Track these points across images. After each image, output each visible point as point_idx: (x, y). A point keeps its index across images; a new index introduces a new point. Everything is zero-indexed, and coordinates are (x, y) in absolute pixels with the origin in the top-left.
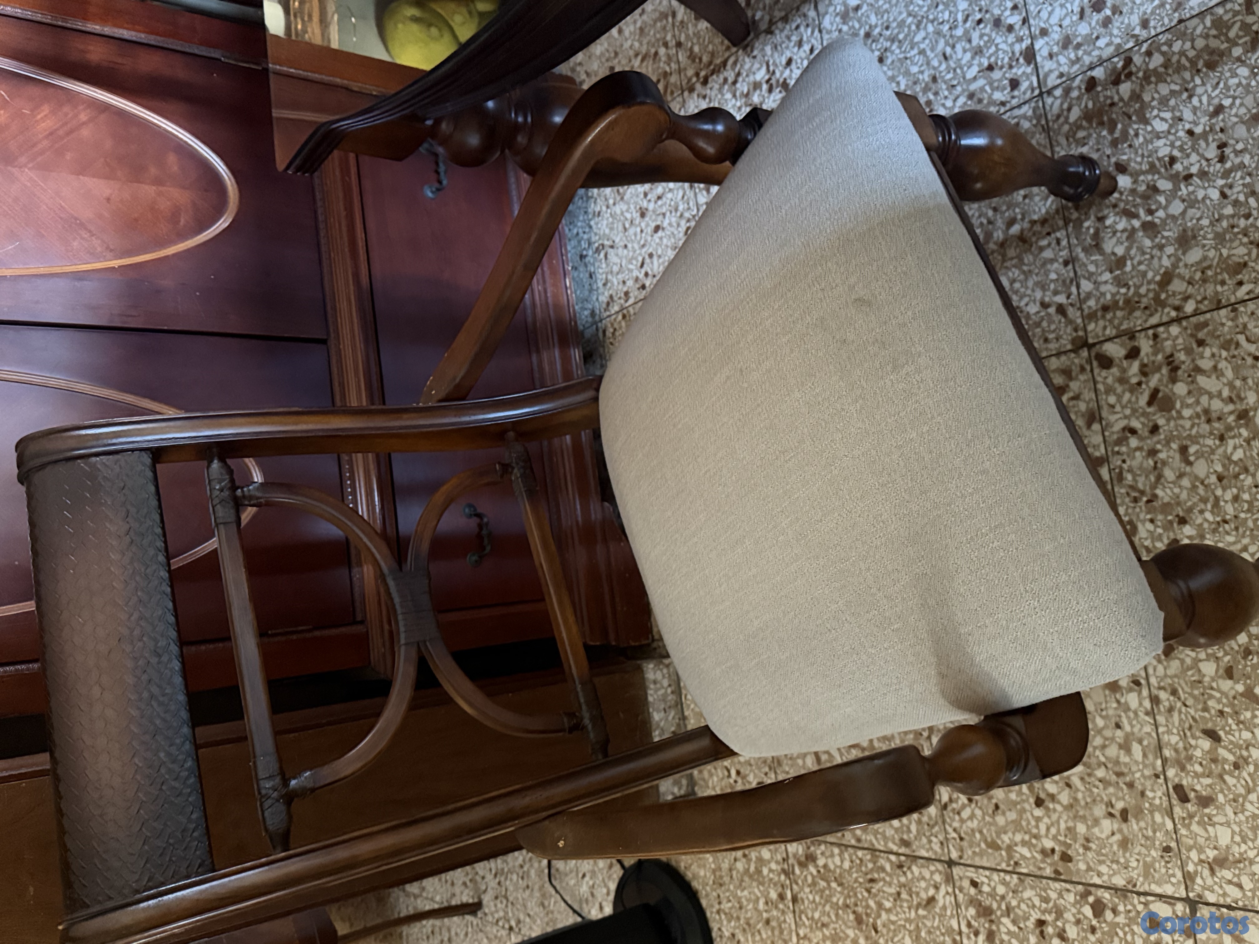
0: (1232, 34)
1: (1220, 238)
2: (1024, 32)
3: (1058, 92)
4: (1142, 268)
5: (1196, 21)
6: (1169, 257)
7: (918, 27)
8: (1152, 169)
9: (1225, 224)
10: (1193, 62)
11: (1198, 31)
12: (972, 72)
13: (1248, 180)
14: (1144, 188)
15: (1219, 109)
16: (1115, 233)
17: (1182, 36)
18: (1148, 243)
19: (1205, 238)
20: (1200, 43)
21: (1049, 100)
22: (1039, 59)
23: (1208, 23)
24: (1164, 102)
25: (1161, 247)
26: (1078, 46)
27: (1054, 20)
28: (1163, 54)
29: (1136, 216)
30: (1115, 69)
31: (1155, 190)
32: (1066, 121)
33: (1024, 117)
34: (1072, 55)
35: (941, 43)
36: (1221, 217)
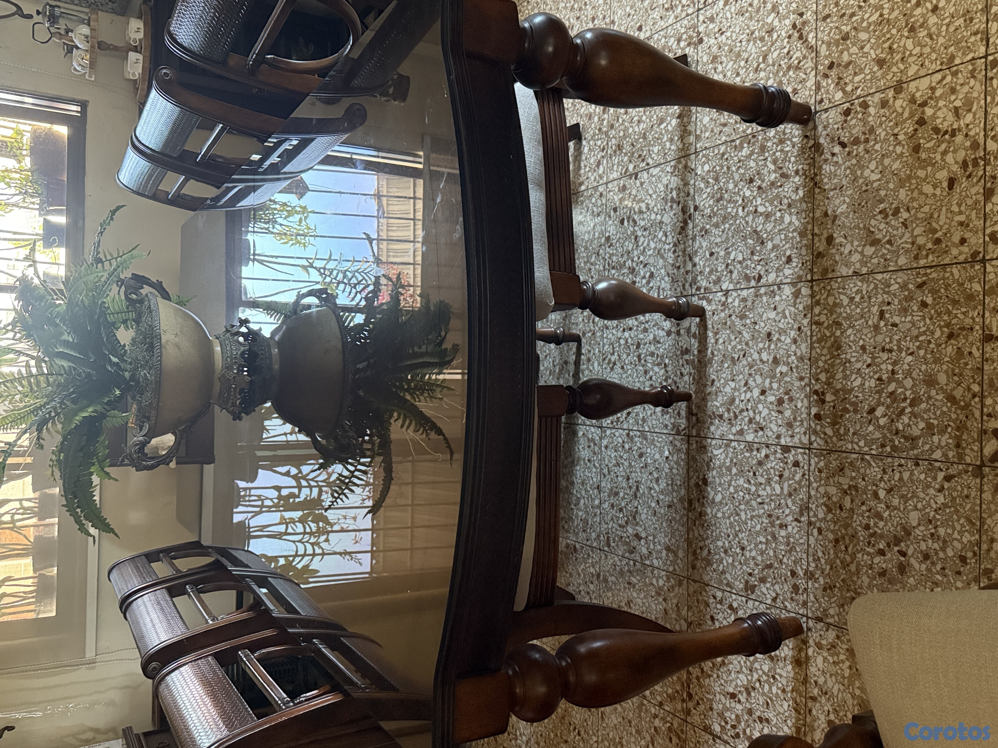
0: (828, 334)
1: (936, 361)
2: (772, 448)
3: (813, 438)
4: (938, 413)
5: (813, 352)
6: (937, 394)
7: (738, 515)
8: (879, 392)
9: (929, 356)
10: (833, 357)
11: (818, 351)
12: (777, 488)
13: (908, 339)
14: (889, 400)
15: (863, 348)
16: (909, 425)
17: (817, 360)
18: (923, 406)
19: (933, 370)
20: (825, 351)
21: (815, 445)
22: (790, 444)
23: (818, 345)
24: (845, 377)
25: (930, 398)
26: (795, 419)
27: (775, 428)
28: (821, 372)
29: (904, 409)
30: (816, 401)
31: (892, 393)
32: (831, 437)
33: (817, 463)
34: (798, 424)
35: (754, 503)
36: (924, 357)
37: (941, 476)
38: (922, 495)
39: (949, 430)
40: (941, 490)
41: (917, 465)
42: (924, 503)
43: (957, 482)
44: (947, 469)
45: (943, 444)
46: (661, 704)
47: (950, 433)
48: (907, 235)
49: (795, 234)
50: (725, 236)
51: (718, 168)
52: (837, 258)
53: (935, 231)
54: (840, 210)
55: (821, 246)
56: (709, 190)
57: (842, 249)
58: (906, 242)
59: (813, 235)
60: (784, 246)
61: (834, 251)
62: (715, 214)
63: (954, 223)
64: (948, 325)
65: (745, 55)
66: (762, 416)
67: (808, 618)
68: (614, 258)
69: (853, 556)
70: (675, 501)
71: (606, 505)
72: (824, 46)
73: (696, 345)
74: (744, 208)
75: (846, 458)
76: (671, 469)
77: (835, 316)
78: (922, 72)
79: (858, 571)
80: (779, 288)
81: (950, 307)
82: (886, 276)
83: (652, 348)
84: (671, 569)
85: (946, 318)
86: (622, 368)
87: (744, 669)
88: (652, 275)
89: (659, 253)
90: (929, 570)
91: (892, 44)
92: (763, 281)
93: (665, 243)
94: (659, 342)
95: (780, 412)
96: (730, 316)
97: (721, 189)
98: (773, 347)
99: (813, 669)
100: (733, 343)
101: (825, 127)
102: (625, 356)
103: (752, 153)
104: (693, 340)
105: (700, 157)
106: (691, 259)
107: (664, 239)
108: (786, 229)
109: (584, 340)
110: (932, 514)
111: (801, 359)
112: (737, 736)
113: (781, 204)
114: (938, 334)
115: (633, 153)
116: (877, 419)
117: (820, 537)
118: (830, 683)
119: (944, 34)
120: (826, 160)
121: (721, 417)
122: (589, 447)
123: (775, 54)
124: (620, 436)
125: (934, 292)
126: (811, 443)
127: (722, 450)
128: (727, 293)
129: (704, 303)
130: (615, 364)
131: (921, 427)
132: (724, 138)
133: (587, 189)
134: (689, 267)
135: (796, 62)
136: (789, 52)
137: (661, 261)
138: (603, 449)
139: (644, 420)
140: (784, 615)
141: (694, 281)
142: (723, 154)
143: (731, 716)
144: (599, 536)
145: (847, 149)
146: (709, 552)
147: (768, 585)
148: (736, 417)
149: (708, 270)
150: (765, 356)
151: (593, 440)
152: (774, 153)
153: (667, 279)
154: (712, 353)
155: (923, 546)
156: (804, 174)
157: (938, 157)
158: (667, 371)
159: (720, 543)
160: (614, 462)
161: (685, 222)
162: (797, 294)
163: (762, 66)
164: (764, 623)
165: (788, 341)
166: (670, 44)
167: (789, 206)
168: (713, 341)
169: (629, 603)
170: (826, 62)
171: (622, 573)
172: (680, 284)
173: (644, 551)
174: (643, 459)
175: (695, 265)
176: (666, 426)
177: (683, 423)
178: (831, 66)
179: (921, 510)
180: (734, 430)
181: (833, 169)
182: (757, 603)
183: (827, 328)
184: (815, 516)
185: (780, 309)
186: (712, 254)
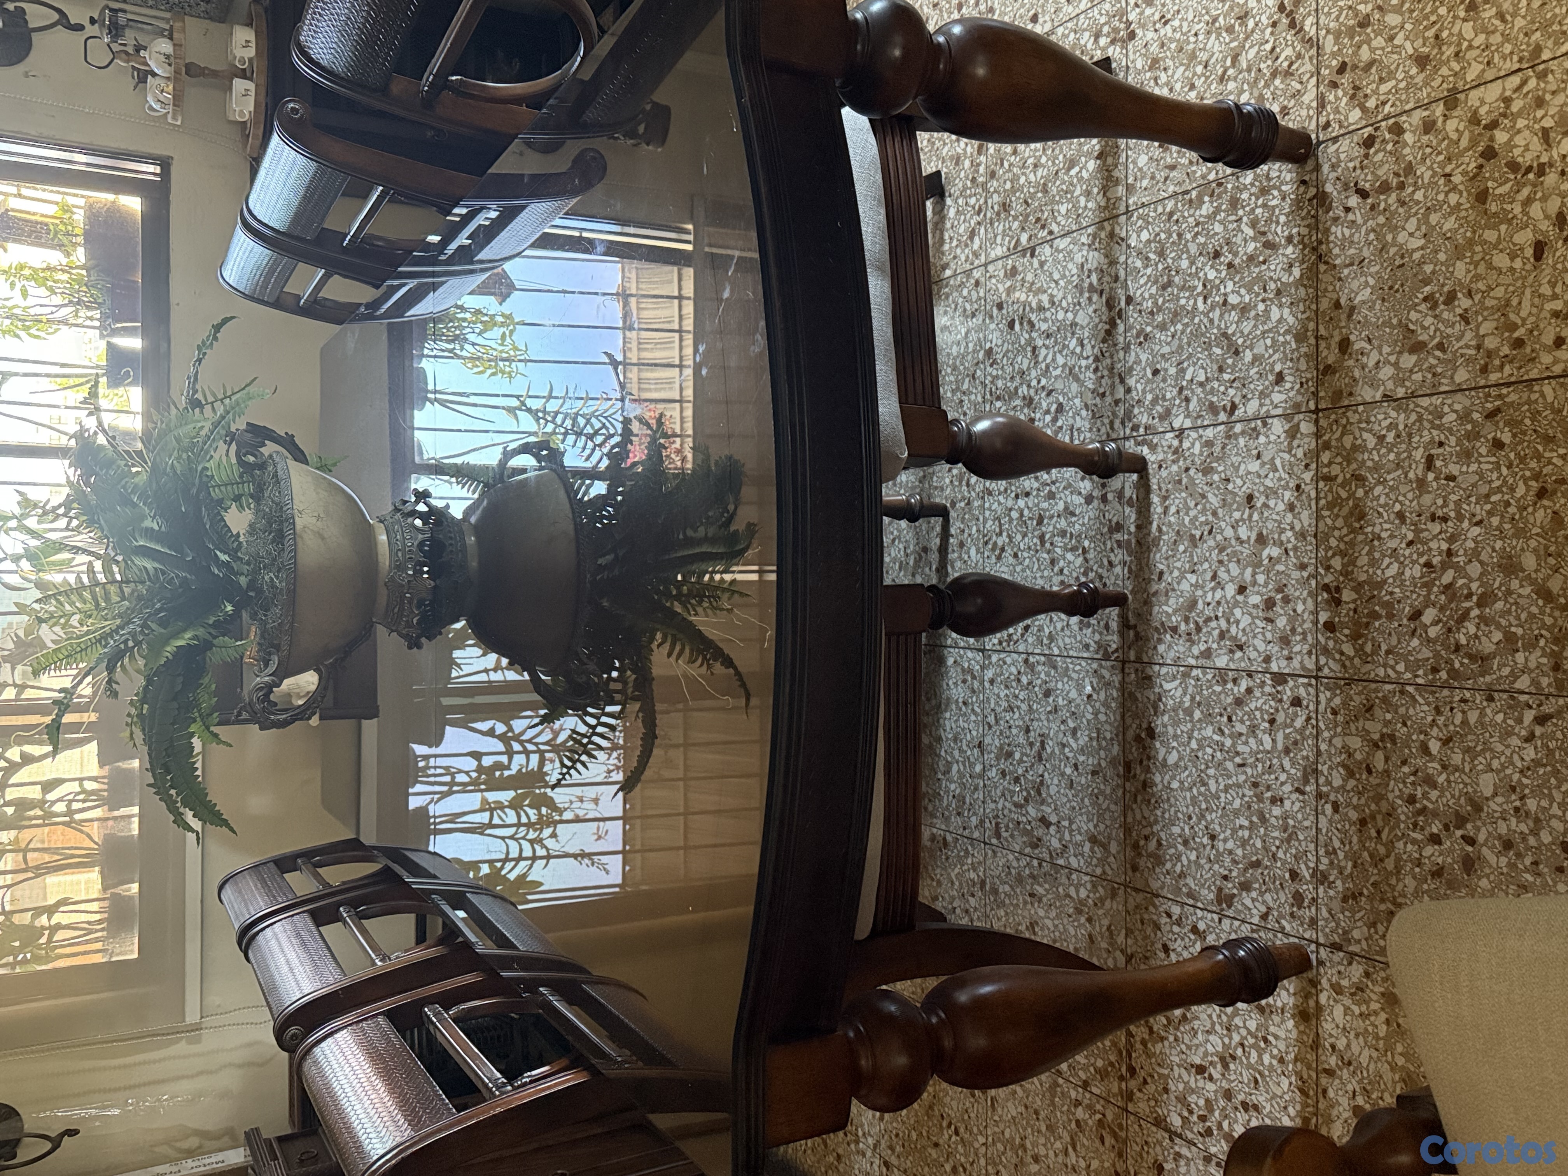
0: (1344, 495)
1: (1521, 533)
2: (1258, 678)
3: (1323, 661)
4: (1523, 616)
5: (1321, 525)
6: (1522, 586)
7: (1204, 784)
8: (1428, 585)
9: (1507, 526)
10: (1353, 531)
11: (1329, 521)
12: (1267, 739)
13: (1473, 499)
14: (1443, 597)
15: (1401, 516)
16: (1477, 636)
17: (1327, 537)
18: (1499, 605)
19: (1514, 548)
20: (1340, 523)
21: (1326, 671)
22: (1286, 671)
23: (1327, 513)
24: (1373, 563)
25: (1509, 592)
26: (1293, 630)
27: (1261, 646)
28: (1334, 555)
29: (1468, 610)
30: (1327, 602)
31: (1448, 587)
32: (1351, 659)
33: (1330, 700)
34: (1298, 638)
35: (1229, 765)
36: (1500, 529)
37: (1529, 716)
38: (1499, 748)
39: (1542, 642)
40: (1530, 738)
41: (1490, 699)
42: (1503, 759)
43: (1556, 725)
44: (1539, 706)
45: (1532, 664)
46: (1085, 1085)
47: (1543, 649)
48: (1469, 335)
49: (1288, 338)
50: (1176, 342)
51: (1163, 236)
52: (1357, 373)
53: (1514, 327)
54: (1359, 298)
55: (1331, 356)
56: (1149, 271)
57: (1365, 359)
58: (1467, 346)
59: (1317, 338)
60: (1270, 356)
61: (1351, 363)
62: (1160, 309)
63: (1545, 314)
64: (1536, 477)
65: (1203, 56)
66: (1241, 626)
67: (1318, 944)
68: (1000, 383)
69: (1390, 845)
70: (1103, 764)
71: (993, 773)
72: (1330, 37)
73: (1133, 517)
74: (1205, 299)
75: (1376, 691)
76: (1096, 714)
77: (1354, 466)
78: (1489, 75)
79: (1398, 869)
80: (1265, 424)
81: (1540, 448)
82: (1437, 400)
83: (1063, 524)
84: (1099, 871)
85: (1533, 464)
86: (1016, 555)
87: (1218, 1028)
88: (1060, 408)
89: (1072, 373)
90: (1512, 866)
91: (1440, 30)
92: (1239, 413)
93: (1080, 357)
94: (1073, 514)
95: (1270, 620)
96: (1187, 470)
97: (1168, 268)
98: (1256, 517)
99: (1327, 1026)
100: (1192, 513)
101: (1334, 167)
102: (1019, 537)
103: (1217, 210)
104: (1128, 510)
105: (1134, 218)
106: (1122, 381)
107: (1078, 350)
108: (1274, 330)
109: (953, 514)
110: (1516, 777)
111: (1302, 535)
112: (1209, 1132)
113: (1265, 291)
114: (1521, 490)
115: (1028, 216)
116: (1425, 627)
117: (1337, 817)
118: (1355, 1048)
119: (1523, 12)
120: (1336, 219)
121: (1175, 630)
122: (964, 681)
123: (1252, 53)
124: (1013, 664)
125: (1512, 423)
126: (1319, 669)
127: (1177, 682)
128: (1180, 433)
129: (1145, 450)
130: (1003, 550)
131: (1495, 640)
132: (1171, 189)
133: (955, 275)
134: (1120, 392)
135: (1286, 64)
136: (1273, 49)
137: (1075, 387)
138: (987, 685)
139: (1051, 638)
140: (1280, 941)
141: (1128, 415)
142: (1171, 214)
143: (1197, 1102)
144: (982, 822)
145: (1369, 201)
146: (1159, 844)
147: (1254, 894)
148: (1199, 629)
149: (1149, 397)
150: (1243, 532)
151: (970, 671)
152: (1253, 210)
153: (1084, 413)
154: (1160, 530)
155: (1502, 828)
156: (1301, 242)
157: (1518, 209)
158: (1086, 560)
159: (1176, 830)
160: (1004, 704)
161: (1113, 324)
162: (1293, 433)
163: (1231, 72)
164: (1249, 953)
165: (1281, 507)
166: (1083, 42)
167: (1279, 292)
168: (1159, 510)
169: (1032, 926)
170: (1334, 63)
171: (1020, 880)
172: (1106, 421)
173: (1055, 844)
174: (1051, 700)
175: (1128, 391)
176: (1087, 647)
177: (1114, 641)
178: (1342, 69)
179: (1498, 772)
180: (1196, 651)
181: (1347, 232)
182: (1237, 923)
183: (1343, 485)
184: (1328, 783)
185: (1266, 457)
186: (1156, 372)
